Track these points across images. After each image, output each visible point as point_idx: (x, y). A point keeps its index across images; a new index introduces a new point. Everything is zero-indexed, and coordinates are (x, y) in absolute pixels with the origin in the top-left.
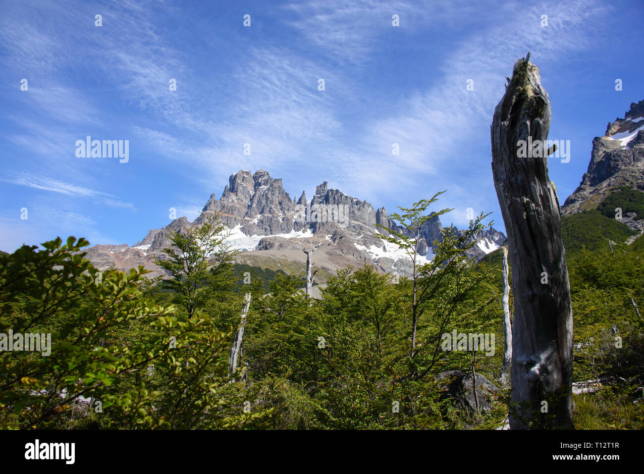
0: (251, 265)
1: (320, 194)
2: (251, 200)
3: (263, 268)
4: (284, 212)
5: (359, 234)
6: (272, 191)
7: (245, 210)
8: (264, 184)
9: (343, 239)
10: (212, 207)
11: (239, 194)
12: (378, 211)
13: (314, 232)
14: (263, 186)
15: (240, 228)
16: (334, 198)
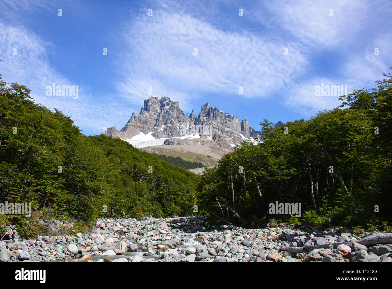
0: (159, 154)
1: (204, 111)
2: (159, 115)
3: (167, 156)
4: (180, 123)
5: (230, 137)
6: (172, 109)
7: (155, 122)
8: (167, 105)
9: (220, 138)
10: (133, 120)
11: (151, 112)
12: (242, 122)
14: (166, 107)
15: (152, 134)
16: (213, 113)
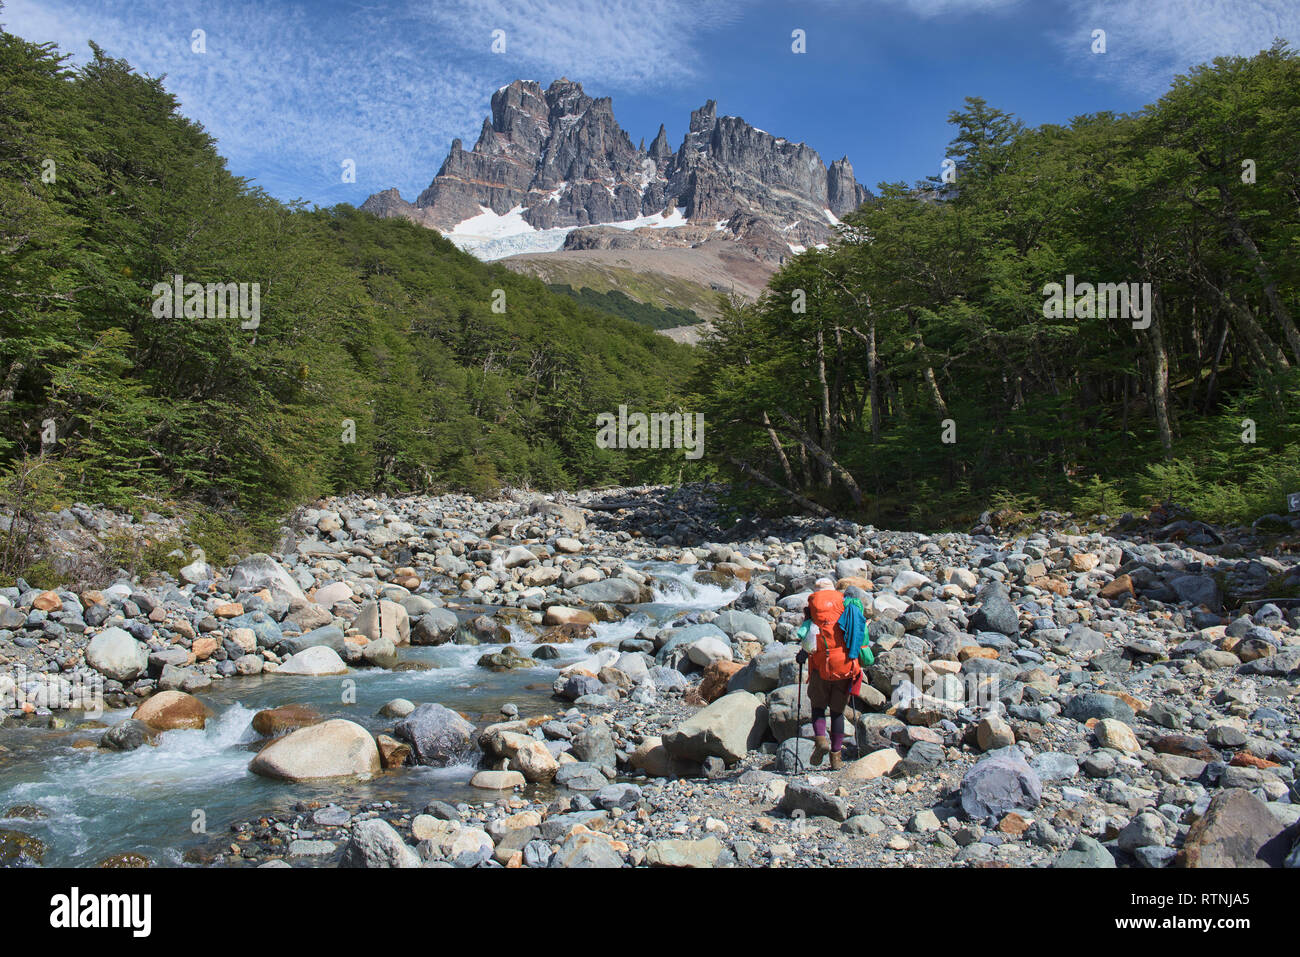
0: (547, 281)
1: (698, 130)
2: (545, 147)
3: (577, 286)
4: (619, 174)
5: (790, 220)
6: (590, 126)
7: (530, 173)
8: (571, 111)
9: (756, 225)
10: (456, 166)
11: (516, 135)
12: (833, 166)
13: (687, 215)
14: (569, 117)
15: (522, 214)
16: (732, 138)
